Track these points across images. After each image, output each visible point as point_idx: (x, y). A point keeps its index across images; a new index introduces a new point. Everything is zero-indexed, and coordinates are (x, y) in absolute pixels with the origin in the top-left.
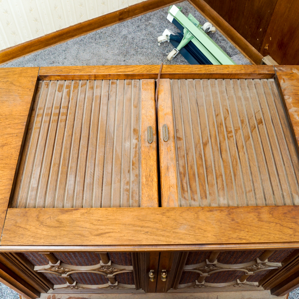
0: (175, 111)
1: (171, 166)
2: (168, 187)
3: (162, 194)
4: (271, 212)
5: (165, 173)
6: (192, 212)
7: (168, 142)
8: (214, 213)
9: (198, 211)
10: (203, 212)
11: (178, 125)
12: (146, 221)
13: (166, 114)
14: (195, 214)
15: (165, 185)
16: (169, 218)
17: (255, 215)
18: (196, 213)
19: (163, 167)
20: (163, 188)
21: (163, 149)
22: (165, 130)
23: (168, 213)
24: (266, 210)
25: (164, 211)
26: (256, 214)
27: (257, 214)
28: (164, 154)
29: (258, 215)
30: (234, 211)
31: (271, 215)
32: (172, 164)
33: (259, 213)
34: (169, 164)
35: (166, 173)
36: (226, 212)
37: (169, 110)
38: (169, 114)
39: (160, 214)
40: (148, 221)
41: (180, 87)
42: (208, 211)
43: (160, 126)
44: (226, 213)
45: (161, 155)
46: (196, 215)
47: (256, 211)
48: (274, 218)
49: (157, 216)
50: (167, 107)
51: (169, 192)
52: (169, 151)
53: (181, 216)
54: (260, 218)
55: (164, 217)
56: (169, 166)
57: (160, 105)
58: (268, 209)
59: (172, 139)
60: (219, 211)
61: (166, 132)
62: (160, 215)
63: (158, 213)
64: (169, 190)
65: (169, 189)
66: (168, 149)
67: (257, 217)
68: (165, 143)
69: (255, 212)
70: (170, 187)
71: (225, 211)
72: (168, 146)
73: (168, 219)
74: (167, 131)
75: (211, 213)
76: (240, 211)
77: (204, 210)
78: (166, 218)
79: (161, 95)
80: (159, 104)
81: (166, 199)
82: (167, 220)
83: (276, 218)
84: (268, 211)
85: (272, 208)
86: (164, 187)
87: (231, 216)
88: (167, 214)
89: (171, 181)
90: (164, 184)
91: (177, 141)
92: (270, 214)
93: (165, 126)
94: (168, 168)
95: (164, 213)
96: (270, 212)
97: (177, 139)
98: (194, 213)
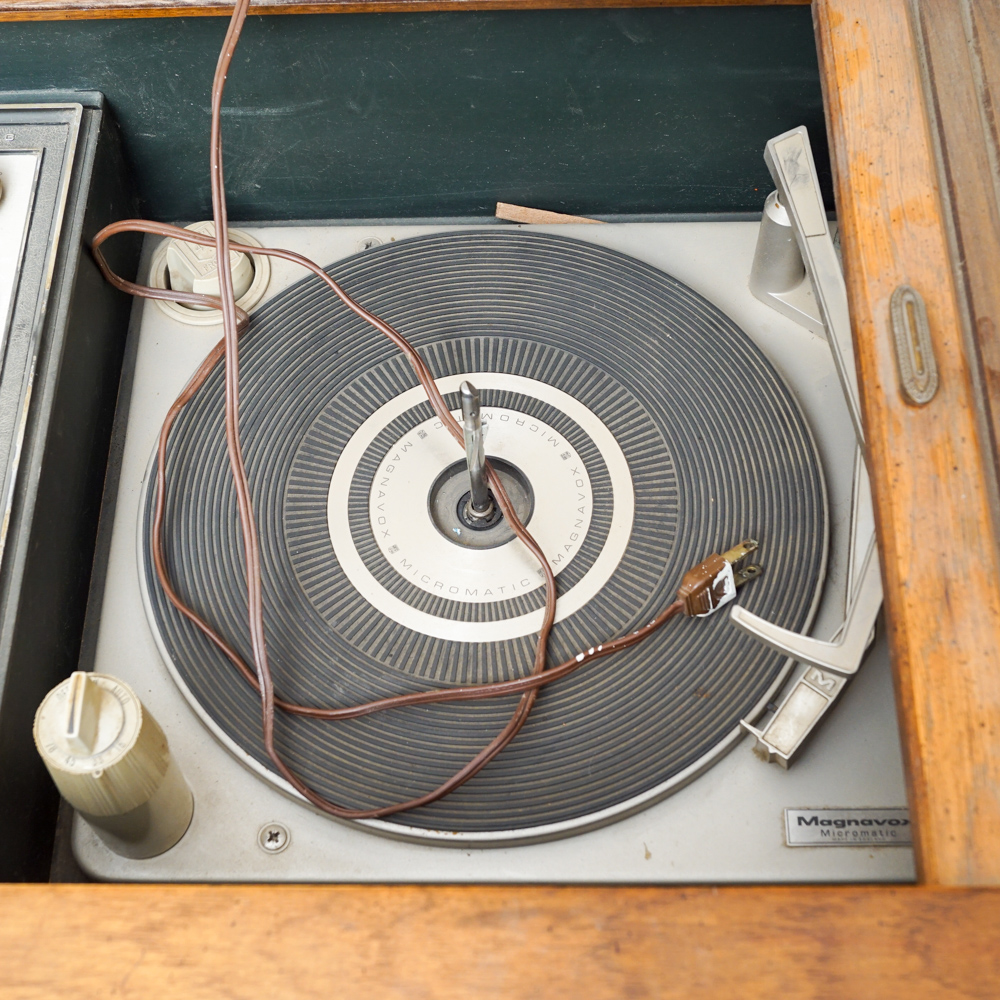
0: (958, 190)
1: (967, 577)
2: (962, 728)
3: (925, 783)
4: (921, 938)
5: (933, 625)
6: (349, 928)
7: (934, 408)
8: (502, 934)
9: (398, 919)
10: (429, 922)
11: (985, 288)
12: (23, 983)
13: (900, 217)
14: (373, 937)
15: (935, 716)
16: (181, 964)
17: (798, 958)
18: (378, 935)
19: (911, 585)
20: (929, 738)
21: (903, 457)
22: (914, 327)
23: (185, 927)
24: (887, 919)
25: (156, 916)
26: (804, 948)
27: (816, 948)
28: (915, 494)
29: (823, 959)
30: (651, 919)
31: (914, 961)
32: (972, 561)
33: (830, 940)
34: (950, 566)
35: (938, 629)
36: (591, 926)
37: (919, 190)
38: (922, 216)
39: (124, 937)
40: (36, 984)
41: (976, 35)
42: (465, 922)
43: (870, 300)
44: (592, 937)
45: (895, 498)
46: (375, 945)
47: (808, 925)
48: (933, 985)
49: (105, 949)
50: (902, 169)
51: (967, 764)
52: (942, 473)
53: (271, 956)
54: (833, 979)
55: (151, 956)
56: (953, 577)
57: (855, 155)
58: (896, 913)
59: (955, 387)
60: (545, 921)
61: (917, 341)
62: (126, 944)
63: (116, 926)
64: (966, 752)
65: (965, 742)
66: (934, 457)
67: (811, 972)
68: (911, 412)
69: (802, 931)
70: (970, 731)
71: (585, 920)
72: (938, 435)
73: (178, 972)
74: (922, 329)
75: (488, 932)
76: (694, 919)
77: (434, 912)
78: (164, 964)
79: (856, 85)
80: (851, 148)
81: (954, 817)
82: (172, 981)
83: (949, 980)
84: (898, 926)
85: (931, 908)
86: (929, 730)
87: (625, 961)
88: (177, 938)
89: (975, 689)
90: (934, 706)
91: (993, 404)
92: (910, 946)
93: (908, 297)
94: (947, 597)
95: (153, 928)
96: (913, 932)
97: (985, 390)
98: (366, 933)
